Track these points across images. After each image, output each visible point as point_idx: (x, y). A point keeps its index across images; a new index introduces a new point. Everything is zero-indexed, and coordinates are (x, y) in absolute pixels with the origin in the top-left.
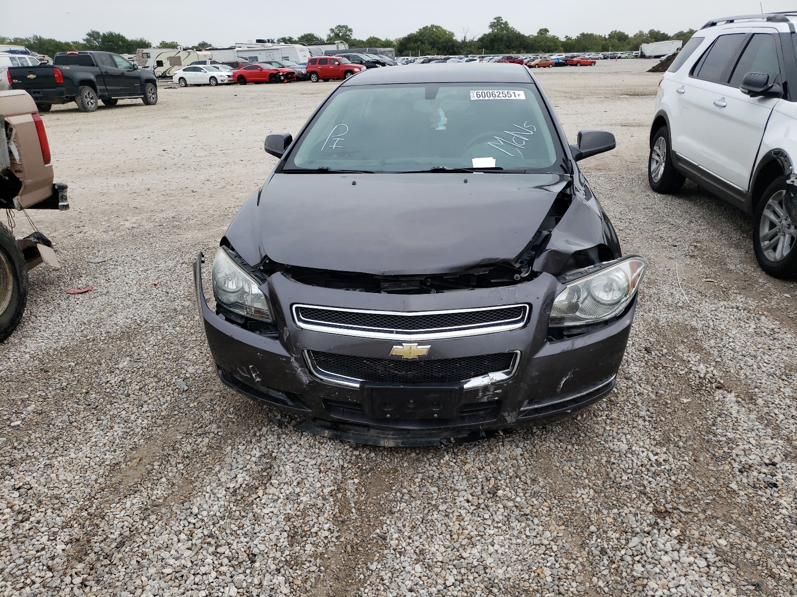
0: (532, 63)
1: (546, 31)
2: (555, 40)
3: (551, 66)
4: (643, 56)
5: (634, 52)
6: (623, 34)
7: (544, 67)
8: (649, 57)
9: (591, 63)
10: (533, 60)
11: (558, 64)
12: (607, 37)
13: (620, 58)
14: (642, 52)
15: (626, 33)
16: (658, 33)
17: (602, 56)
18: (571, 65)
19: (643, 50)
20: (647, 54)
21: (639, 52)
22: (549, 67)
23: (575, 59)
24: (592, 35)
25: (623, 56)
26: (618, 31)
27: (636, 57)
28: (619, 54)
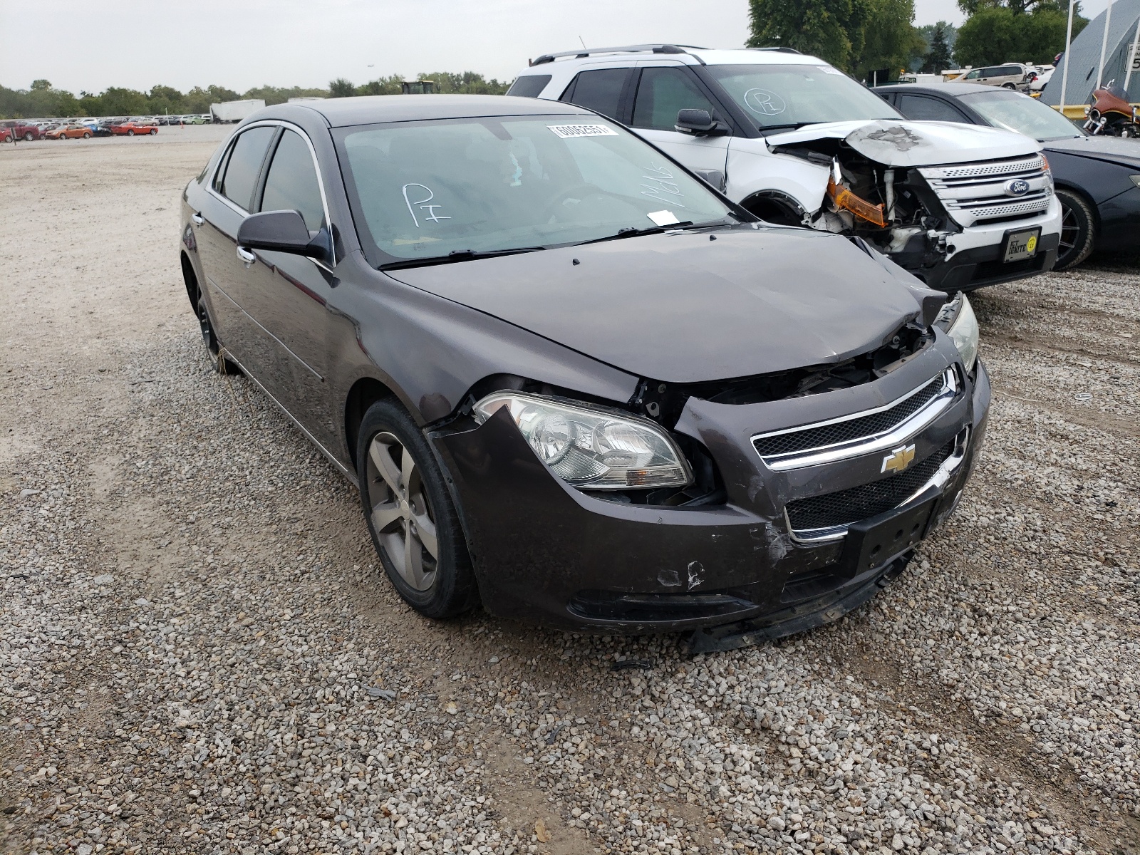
0: (55, 132)
1: (46, 83)
2: (67, 97)
3: (87, 136)
4: (217, 120)
5: (203, 116)
6: (172, 90)
7: (76, 138)
8: (227, 122)
9: (150, 131)
10: (54, 128)
11: (97, 134)
12: (149, 94)
13: (184, 123)
14: (214, 116)
15: (177, 89)
16: (222, 90)
17: (157, 121)
18: (119, 134)
19: (216, 113)
20: (223, 118)
21: (211, 115)
22: (84, 137)
23: (122, 125)
24: (124, 90)
25: (188, 120)
26: (163, 86)
27: (208, 122)
28: (182, 118)
